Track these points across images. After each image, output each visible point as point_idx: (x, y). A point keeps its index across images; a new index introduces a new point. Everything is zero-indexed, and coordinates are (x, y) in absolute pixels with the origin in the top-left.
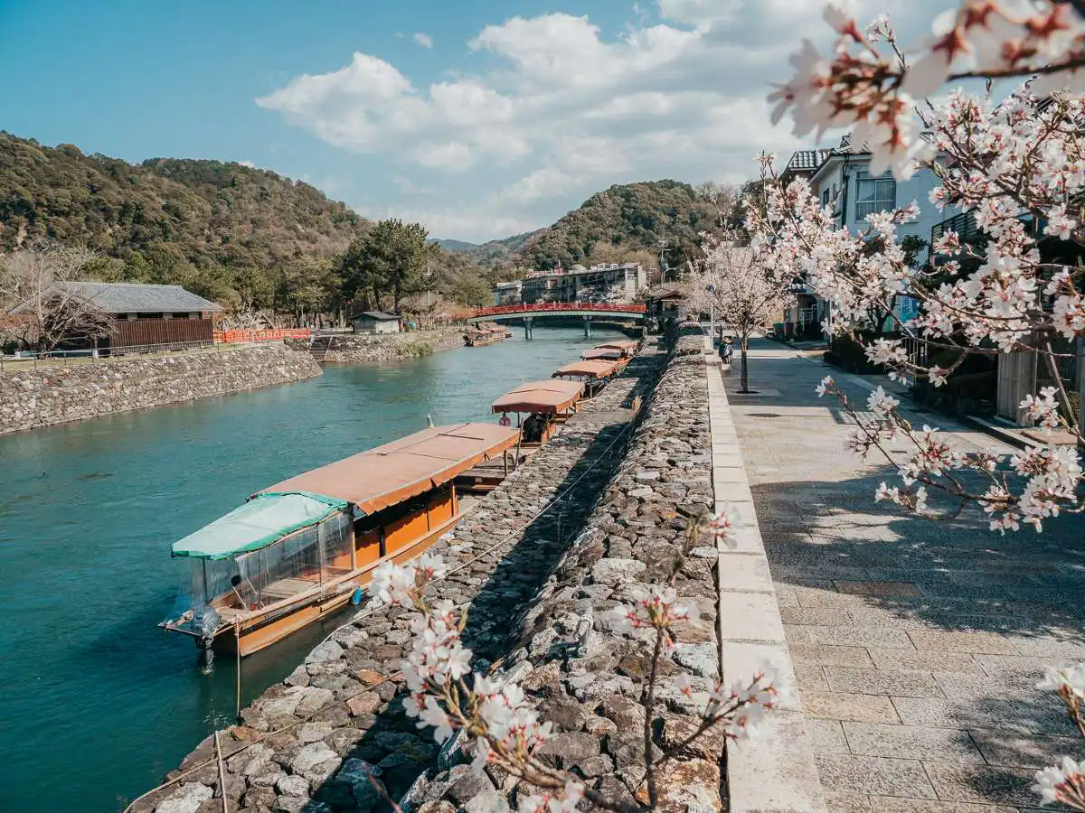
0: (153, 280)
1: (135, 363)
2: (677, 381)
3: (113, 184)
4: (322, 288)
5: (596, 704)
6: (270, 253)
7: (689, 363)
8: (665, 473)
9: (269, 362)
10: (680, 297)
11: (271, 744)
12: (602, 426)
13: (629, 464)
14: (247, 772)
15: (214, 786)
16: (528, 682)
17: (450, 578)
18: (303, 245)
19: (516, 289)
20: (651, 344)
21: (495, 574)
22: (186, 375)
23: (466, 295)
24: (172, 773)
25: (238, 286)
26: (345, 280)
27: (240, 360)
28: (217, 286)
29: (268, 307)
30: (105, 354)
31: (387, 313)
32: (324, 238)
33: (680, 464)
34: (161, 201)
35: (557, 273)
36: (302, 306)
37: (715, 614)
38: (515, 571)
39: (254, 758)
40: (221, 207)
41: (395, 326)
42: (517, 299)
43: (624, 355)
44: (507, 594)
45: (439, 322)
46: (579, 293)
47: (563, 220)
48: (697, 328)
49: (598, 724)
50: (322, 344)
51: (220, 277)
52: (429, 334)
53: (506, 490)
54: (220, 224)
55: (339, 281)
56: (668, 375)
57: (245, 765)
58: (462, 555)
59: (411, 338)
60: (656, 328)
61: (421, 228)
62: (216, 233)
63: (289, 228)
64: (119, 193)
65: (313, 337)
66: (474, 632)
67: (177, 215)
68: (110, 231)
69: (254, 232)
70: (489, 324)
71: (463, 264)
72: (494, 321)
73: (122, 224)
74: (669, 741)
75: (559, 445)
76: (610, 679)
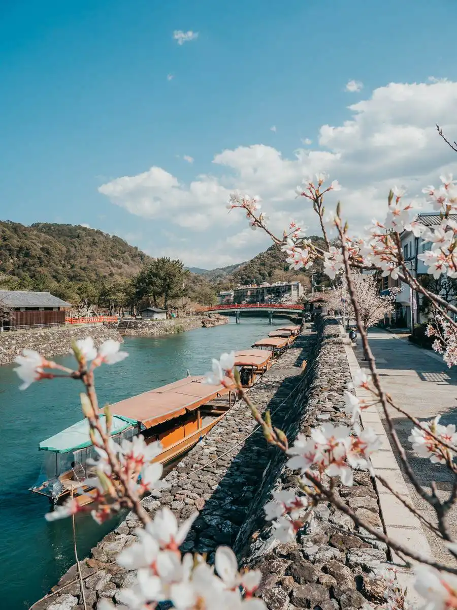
0: (35, 289)
1: (23, 335)
2: (328, 354)
3: (15, 236)
4: (125, 294)
5: (321, 565)
6: (96, 274)
7: (334, 343)
8: (333, 415)
9: (95, 335)
10: (323, 301)
11: (109, 571)
12: (284, 378)
13: (311, 408)
14: (97, 588)
15: (78, 596)
16: (280, 550)
17: (205, 469)
18: (114, 270)
19: (231, 295)
20: (308, 328)
21: (231, 467)
22: (50, 342)
23: (203, 299)
24: (54, 587)
25: (79, 292)
26: (137, 290)
27: (79, 334)
28: (69, 292)
29: (95, 304)
30: (7, 329)
31: (160, 308)
32: (126, 266)
33: (340, 409)
34: (39, 245)
35: (254, 287)
36: (113, 304)
37: (378, 508)
38: (242, 466)
39: (100, 579)
40: (71, 249)
41: (164, 316)
42: (231, 301)
43: (293, 334)
44: (238, 480)
45: (188, 313)
46: (266, 298)
47: (257, 258)
48: (335, 320)
49: (326, 579)
50: (124, 325)
51: (70, 288)
52: (182, 320)
53: (233, 415)
54: (70, 258)
55: (134, 291)
56: (323, 351)
57: (95, 584)
58: (210, 455)
59: (173, 322)
60: (310, 318)
61: (180, 262)
62: (68, 263)
63: (107, 261)
64: (18, 241)
65: (119, 321)
66: (222, 504)
67: (48, 253)
68: (11, 261)
69: (88, 262)
70: (215, 315)
71: (201, 281)
72: (219, 313)
73: (18, 257)
74: (368, 591)
75: (260, 388)
76: (327, 549)
